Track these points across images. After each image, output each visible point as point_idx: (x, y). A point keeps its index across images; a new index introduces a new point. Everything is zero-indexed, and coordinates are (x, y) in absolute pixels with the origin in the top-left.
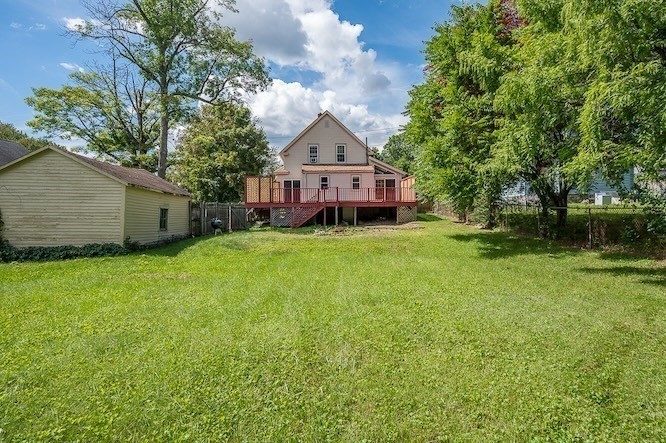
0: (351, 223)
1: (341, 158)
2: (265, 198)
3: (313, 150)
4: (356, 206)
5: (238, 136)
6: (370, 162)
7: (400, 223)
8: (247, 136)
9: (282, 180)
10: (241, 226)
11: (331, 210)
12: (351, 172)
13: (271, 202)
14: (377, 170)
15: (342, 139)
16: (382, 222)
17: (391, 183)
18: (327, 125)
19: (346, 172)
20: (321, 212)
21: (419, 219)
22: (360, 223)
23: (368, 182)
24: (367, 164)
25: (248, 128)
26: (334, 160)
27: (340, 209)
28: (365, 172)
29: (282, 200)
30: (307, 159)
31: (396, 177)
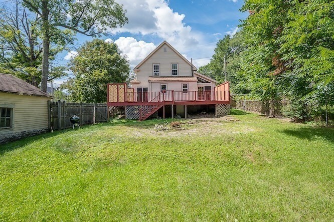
0: (183, 117)
1: (175, 72)
2: (122, 100)
3: (156, 67)
4: (186, 104)
5: (109, 60)
6: (194, 75)
7: (218, 117)
8: (115, 61)
9: (135, 87)
10: (104, 120)
11: (168, 107)
12: (182, 81)
13: (125, 102)
14: (199, 80)
15: (175, 60)
16: (204, 116)
17: (208, 89)
18: (165, 51)
19: (178, 81)
20: (161, 109)
21: (231, 113)
22: (189, 116)
23: (193, 87)
24: (192, 76)
25: (115, 55)
26: (170, 74)
27: (175, 107)
28: (191, 81)
29: (136, 100)
30: (152, 74)
31: (212, 85)
